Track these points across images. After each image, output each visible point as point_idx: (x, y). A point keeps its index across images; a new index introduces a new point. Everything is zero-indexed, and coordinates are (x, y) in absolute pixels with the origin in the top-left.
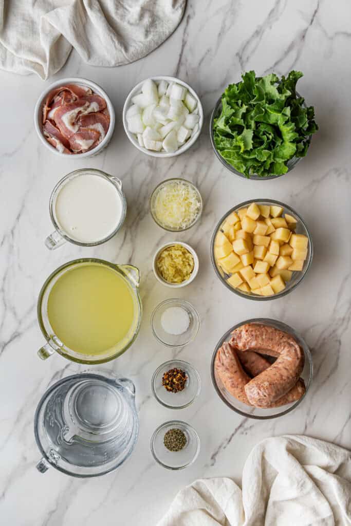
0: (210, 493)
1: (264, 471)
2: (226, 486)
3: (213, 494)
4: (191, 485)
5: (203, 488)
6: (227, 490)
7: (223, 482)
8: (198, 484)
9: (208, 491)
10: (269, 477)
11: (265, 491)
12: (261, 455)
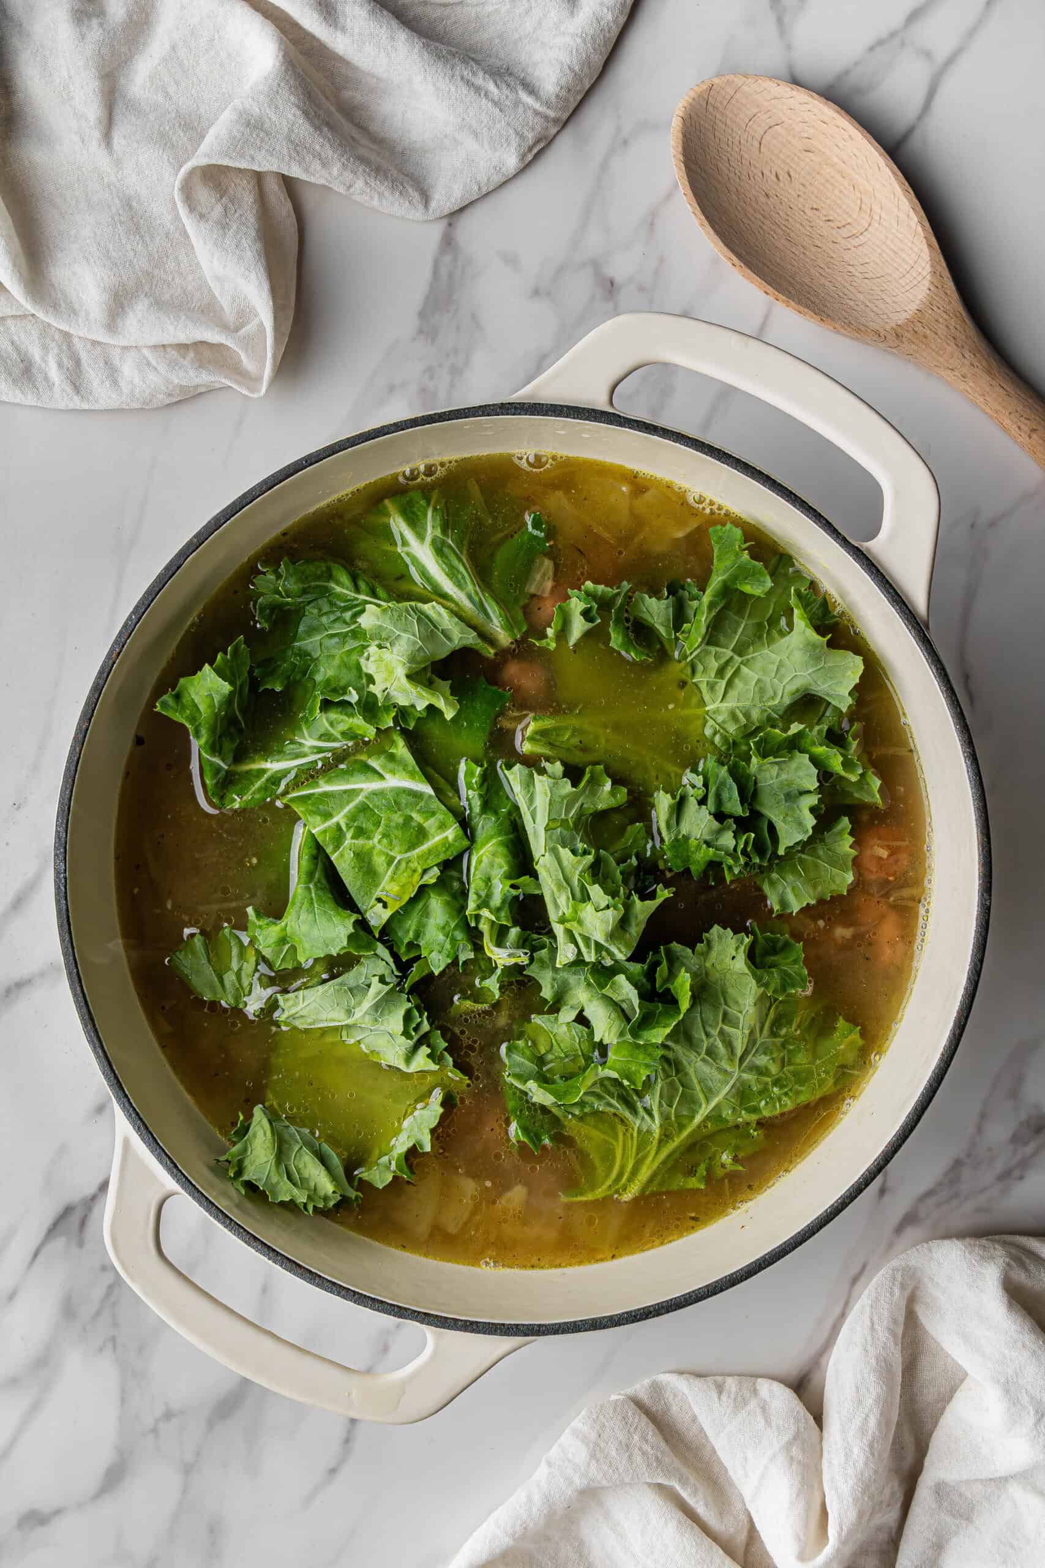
0: (702, 1430)
1: (911, 1368)
2: (764, 1408)
3: (710, 1433)
4: (630, 1391)
5: (675, 1409)
6: (768, 1422)
7: (755, 1392)
8: (657, 1389)
9: (694, 1419)
10: (928, 1395)
11: (908, 1439)
12: (903, 1304)
